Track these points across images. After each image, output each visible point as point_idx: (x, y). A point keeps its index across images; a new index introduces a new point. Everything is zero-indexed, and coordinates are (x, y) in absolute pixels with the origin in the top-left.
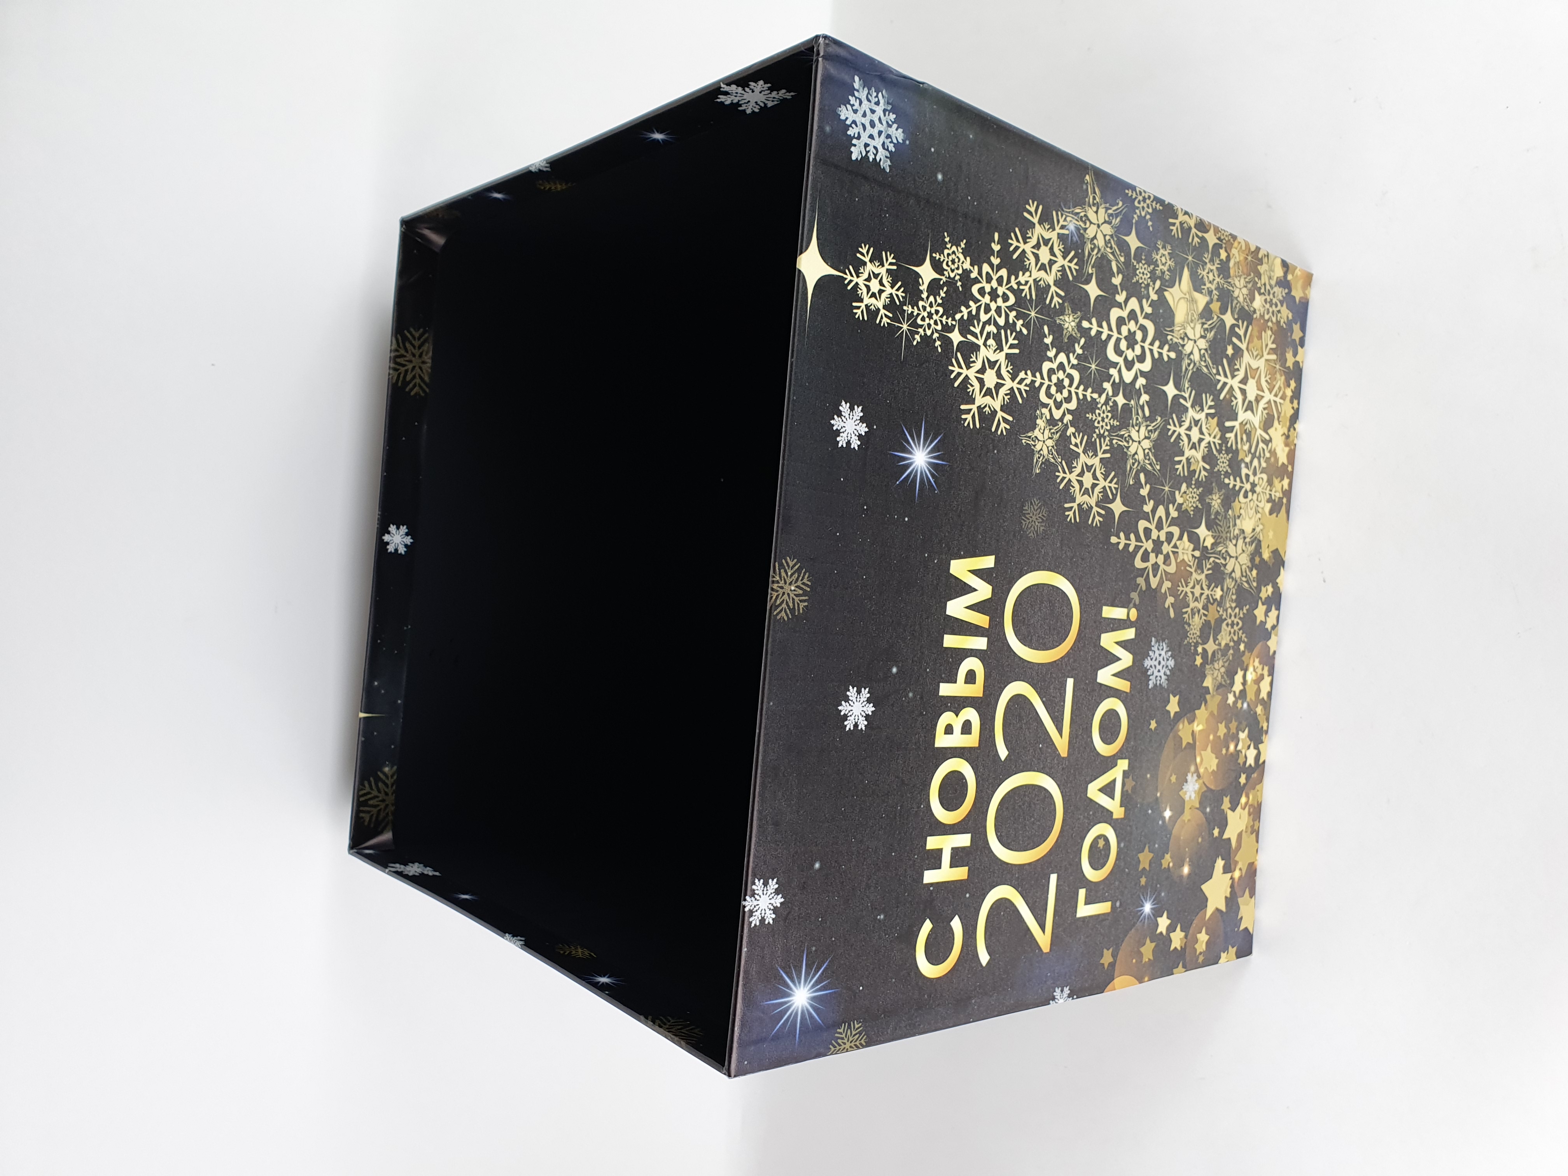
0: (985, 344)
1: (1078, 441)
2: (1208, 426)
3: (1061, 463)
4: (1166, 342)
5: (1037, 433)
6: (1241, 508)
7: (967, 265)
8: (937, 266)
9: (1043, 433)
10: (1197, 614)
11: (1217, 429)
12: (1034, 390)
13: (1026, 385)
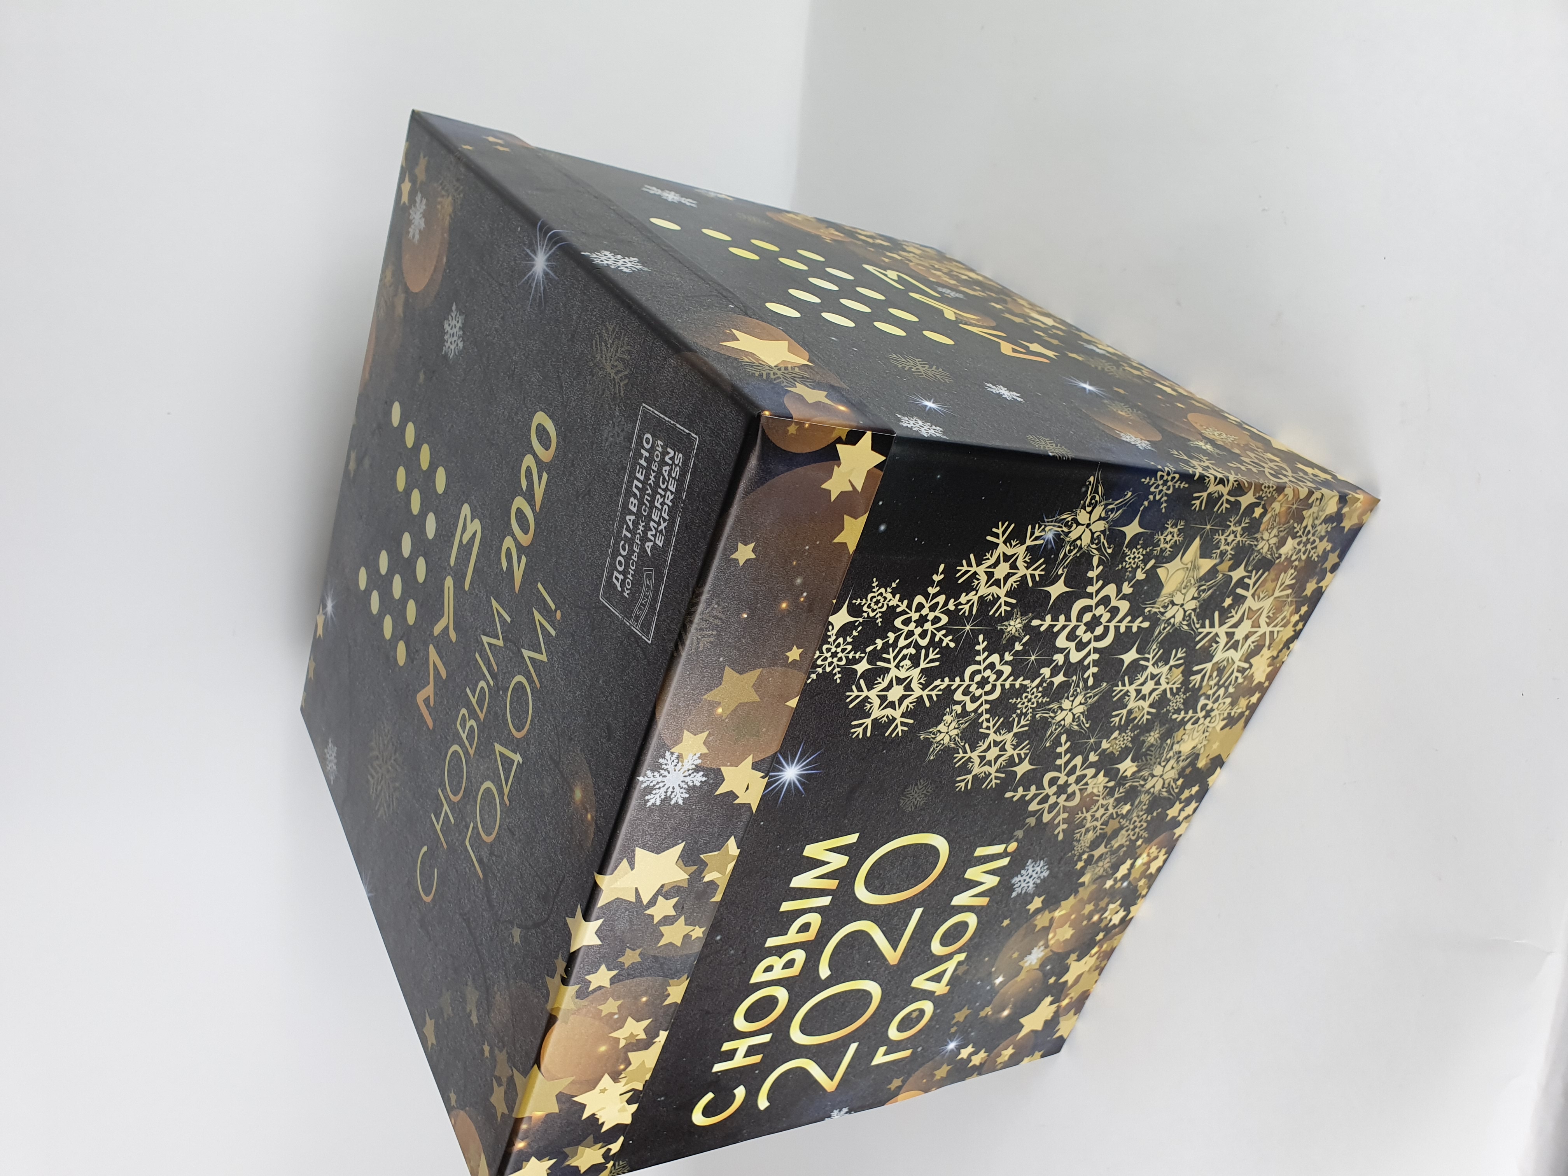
0: (897, 666)
1: (991, 725)
2: (1169, 676)
3: (964, 746)
4: (1142, 614)
5: (941, 727)
6: (1184, 734)
7: (895, 602)
8: (855, 611)
9: (948, 726)
10: (1091, 832)
11: (1181, 675)
12: (949, 692)
13: (940, 690)
